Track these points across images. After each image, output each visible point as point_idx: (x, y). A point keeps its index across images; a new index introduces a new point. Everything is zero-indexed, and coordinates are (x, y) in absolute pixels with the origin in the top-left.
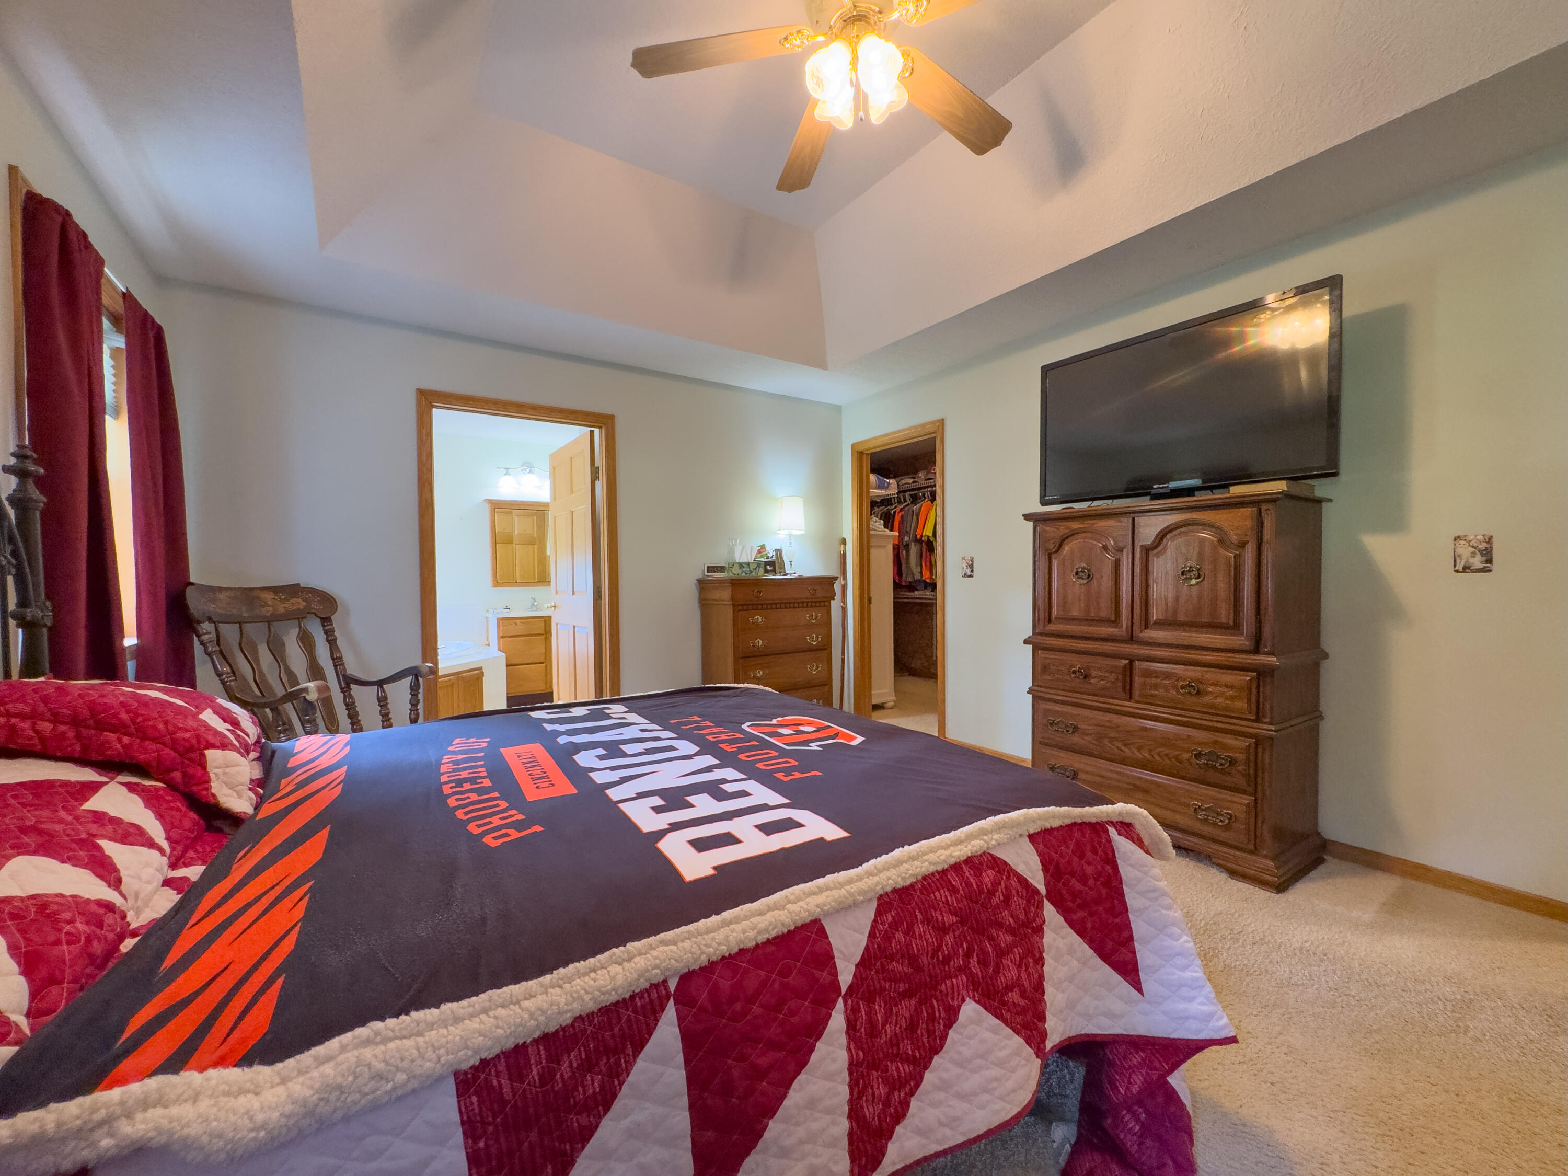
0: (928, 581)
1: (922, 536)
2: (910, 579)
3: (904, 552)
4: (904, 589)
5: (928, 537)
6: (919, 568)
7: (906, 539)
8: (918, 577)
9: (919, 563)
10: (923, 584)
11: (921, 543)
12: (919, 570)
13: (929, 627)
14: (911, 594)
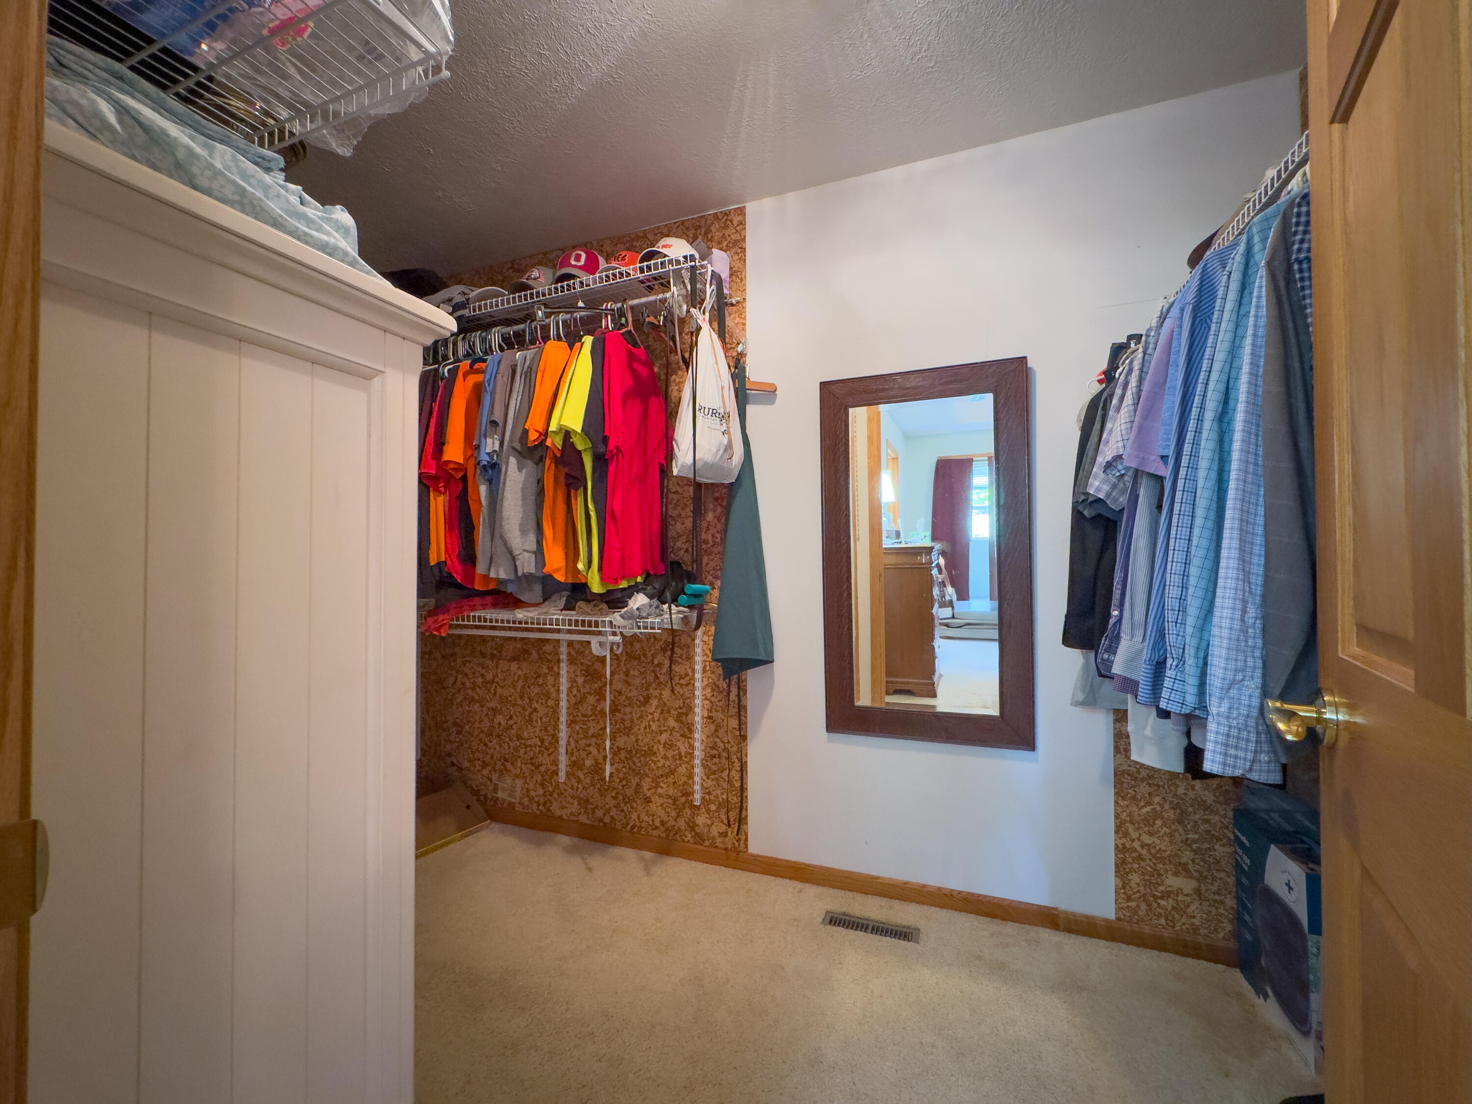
0: (560, 577)
1: (545, 434)
2: (501, 573)
3: (483, 489)
4: (477, 601)
5: (567, 434)
6: (532, 538)
7: (491, 444)
8: (527, 564)
9: (532, 524)
10: (538, 588)
11: (541, 459)
12: (533, 546)
13: (548, 696)
14: (503, 615)
